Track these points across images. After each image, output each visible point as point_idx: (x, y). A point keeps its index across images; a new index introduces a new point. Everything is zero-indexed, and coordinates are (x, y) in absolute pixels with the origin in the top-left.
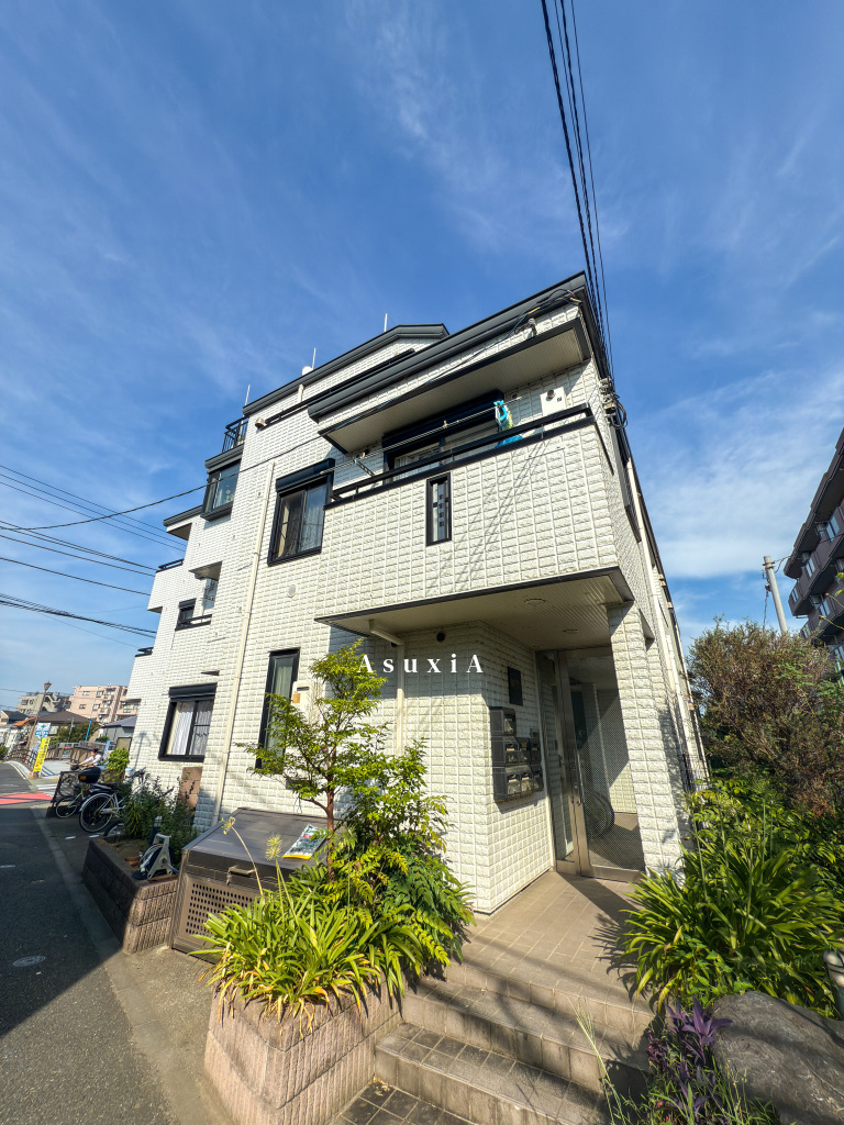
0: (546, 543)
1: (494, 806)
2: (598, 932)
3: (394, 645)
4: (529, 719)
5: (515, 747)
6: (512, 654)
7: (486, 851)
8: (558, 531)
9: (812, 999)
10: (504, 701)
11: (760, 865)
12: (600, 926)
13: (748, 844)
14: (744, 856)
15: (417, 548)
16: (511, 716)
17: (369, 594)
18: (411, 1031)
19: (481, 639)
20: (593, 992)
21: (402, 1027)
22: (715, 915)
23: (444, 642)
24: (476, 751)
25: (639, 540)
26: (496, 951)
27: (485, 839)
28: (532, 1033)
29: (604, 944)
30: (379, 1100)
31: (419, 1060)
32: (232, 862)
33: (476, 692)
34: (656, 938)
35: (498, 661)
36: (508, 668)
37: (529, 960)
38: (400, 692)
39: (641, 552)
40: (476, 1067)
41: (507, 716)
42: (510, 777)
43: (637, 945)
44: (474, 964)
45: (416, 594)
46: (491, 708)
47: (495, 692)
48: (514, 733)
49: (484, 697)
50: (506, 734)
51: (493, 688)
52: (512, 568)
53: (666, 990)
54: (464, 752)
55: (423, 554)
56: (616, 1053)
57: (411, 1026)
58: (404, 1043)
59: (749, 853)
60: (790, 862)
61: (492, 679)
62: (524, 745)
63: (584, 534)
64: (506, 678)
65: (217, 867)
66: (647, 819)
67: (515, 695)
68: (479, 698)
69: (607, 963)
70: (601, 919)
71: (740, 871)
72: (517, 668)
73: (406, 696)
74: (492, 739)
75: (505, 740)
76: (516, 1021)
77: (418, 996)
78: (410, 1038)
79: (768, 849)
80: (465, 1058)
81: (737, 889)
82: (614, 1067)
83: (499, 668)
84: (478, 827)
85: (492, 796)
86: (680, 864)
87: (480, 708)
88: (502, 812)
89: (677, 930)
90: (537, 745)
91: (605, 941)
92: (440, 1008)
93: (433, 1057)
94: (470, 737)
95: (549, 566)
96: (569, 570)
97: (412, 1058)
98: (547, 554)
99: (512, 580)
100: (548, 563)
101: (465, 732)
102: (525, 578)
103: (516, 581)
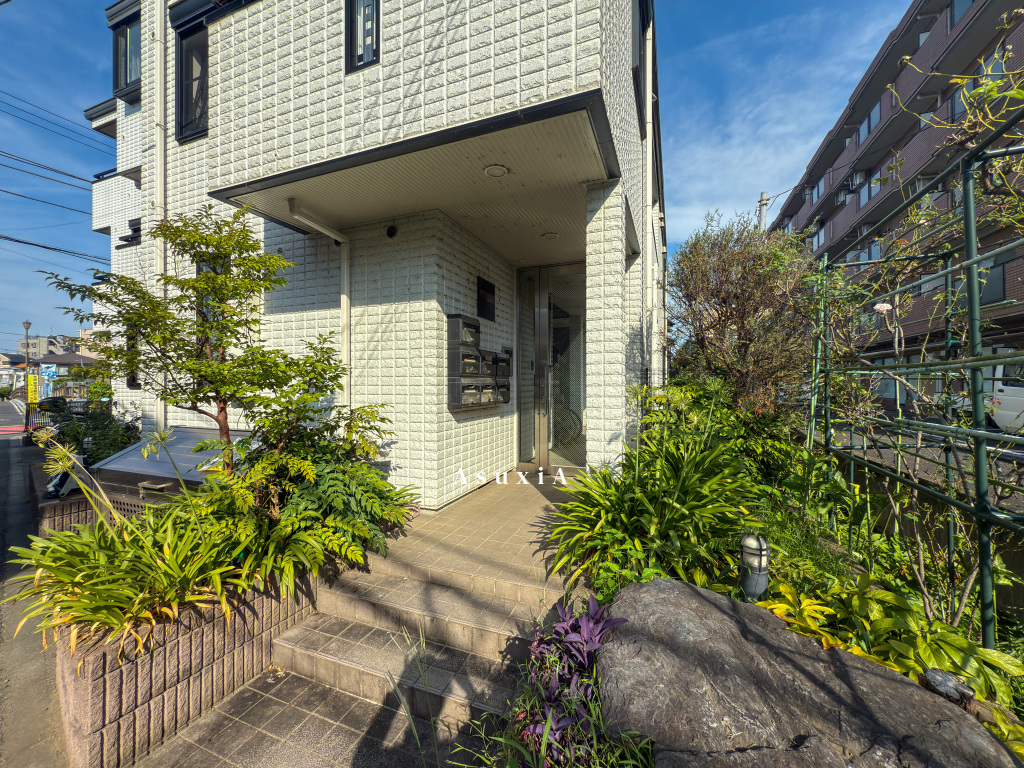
0: (506, 58)
1: (447, 415)
2: (537, 520)
3: (337, 243)
4: (499, 336)
5: (476, 358)
6: (485, 263)
7: (435, 456)
8: (525, 38)
9: (718, 573)
10: (470, 310)
11: (695, 457)
12: (541, 514)
13: (689, 441)
14: (682, 451)
15: (334, 78)
16: (475, 329)
17: (273, 153)
18: (322, 620)
19: (439, 234)
22: (642, 504)
23: (395, 239)
24: (429, 360)
25: (643, 136)
27: (434, 446)
28: (440, 617)
29: (540, 530)
30: (266, 687)
31: (316, 649)
32: (144, 478)
33: (428, 298)
34: (581, 526)
35: (464, 267)
36: (478, 278)
37: (458, 549)
38: (344, 299)
39: (644, 152)
40: (376, 650)
41: (467, 325)
42: (468, 387)
43: (561, 532)
45: (334, 150)
46: (449, 316)
47: (457, 300)
48: (476, 344)
49: (440, 303)
50: (465, 344)
51: (454, 295)
52: (459, 101)
53: (579, 571)
54: (416, 362)
55: (342, 87)
56: (519, 629)
57: (324, 615)
58: (307, 633)
59: (688, 449)
60: (723, 454)
61: (454, 286)
62: (490, 358)
63: (560, 40)
64: (475, 288)
65: (128, 483)
66: (594, 421)
67: (486, 309)
68: (434, 304)
69: (537, 546)
70: (547, 509)
71: (674, 464)
72: (490, 280)
73: (352, 304)
74: (448, 349)
75: (462, 350)
76: (429, 608)
77: (333, 590)
78: (316, 628)
79: (706, 444)
80: (368, 642)
81: (668, 479)
82: (514, 641)
83: (466, 275)
84: (428, 435)
85: (445, 406)
86: (620, 459)
87: (434, 314)
88: (458, 421)
89: (601, 519)
90: (508, 362)
91: (542, 527)
92: (352, 600)
93: (333, 645)
94: (422, 346)
95: (507, 95)
96: (533, 100)
97: (307, 648)
98: (506, 77)
99: (457, 120)
100: (507, 90)
101: (418, 341)
102: (475, 116)
103: (463, 121)
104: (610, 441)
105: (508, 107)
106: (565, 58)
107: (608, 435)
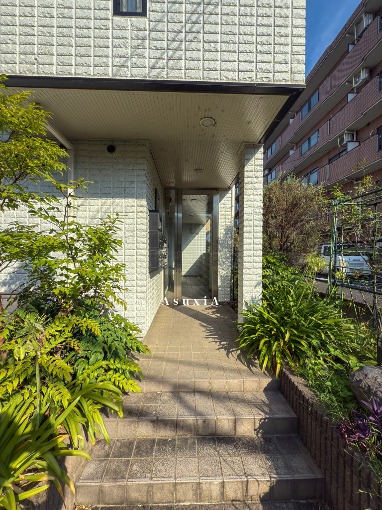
0: (247, 47)
1: (148, 274)
6: (157, 181)
8: (260, 39)
10: (154, 209)
12: (204, 329)
15: (102, 14)
17: (33, 58)
18: (107, 447)
19: (147, 157)
20: (231, 374)
21: (97, 447)
23: (114, 155)
26: (159, 363)
28: (209, 417)
29: (213, 340)
31: (123, 478)
33: (142, 197)
35: (152, 181)
36: (156, 190)
37: (183, 363)
42: (160, 257)
44: (150, 378)
45: (101, 70)
46: (150, 211)
47: (151, 202)
49: (147, 201)
51: (150, 198)
52: (212, 65)
54: (130, 240)
55: (109, 24)
57: (105, 441)
58: (103, 464)
61: (150, 192)
62: (164, 239)
63: (282, 48)
64: (155, 196)
66: (248, 276)
69: (224, 352)
70: (202, 326)
73: (79, 196)
74: (149, 232)
76: (196, 412)
78: (107, 456)
80: (161, 454)
83: (153, 187)
84: (139, 288)
85: (148, 269)
86: (261, 296)
87: (143, 209)
88: (151, 278)
91: (213, 338)
92: (133, 422)
93: (135, 467)
94: (135, 230)
95: (247, 71)
96: (265, 79)
97: (115, 479)
98: (247, 60)
99: (211, 77)
100: (248, 68)
101: (131, 226)
102: (224, 78)
103: (215, 79)
104: (255, 287)
105: (248, 79)
106: (285, 60)
107: (255, 283)
